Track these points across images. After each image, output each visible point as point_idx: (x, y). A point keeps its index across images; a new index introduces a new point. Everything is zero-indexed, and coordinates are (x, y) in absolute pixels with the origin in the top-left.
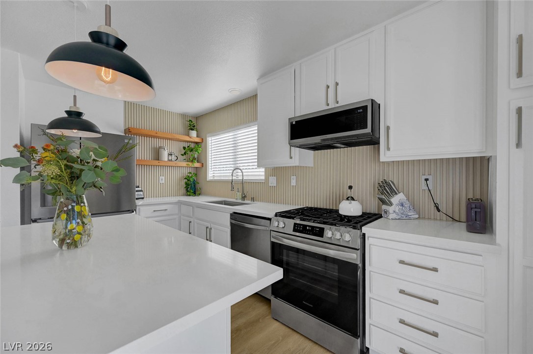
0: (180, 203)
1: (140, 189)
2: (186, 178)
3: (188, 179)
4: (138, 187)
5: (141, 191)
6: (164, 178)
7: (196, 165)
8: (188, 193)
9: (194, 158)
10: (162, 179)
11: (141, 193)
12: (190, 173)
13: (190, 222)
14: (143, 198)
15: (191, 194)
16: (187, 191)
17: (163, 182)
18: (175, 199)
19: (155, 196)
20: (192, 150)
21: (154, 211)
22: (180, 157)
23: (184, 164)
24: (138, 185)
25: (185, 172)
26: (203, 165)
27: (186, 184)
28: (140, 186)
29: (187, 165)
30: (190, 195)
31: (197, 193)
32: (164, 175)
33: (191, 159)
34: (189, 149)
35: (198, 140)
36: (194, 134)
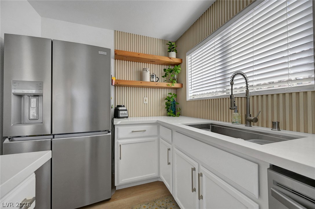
0: (158, 124)
1: (125, 108)
2: (166, 99)
3: (169, 99)
4: (124, 106)
5: (126, 110)
6: (147, 99)
7: (176, 85)
8: (169, 114)
9: (174, 79)
10: (147, 100)
11: (126, 112)
12: (170, 94)
13: (169, 149)
14: (127, 117)
15: (171, 114)
16: (168, 111)
17: (147, 102)
18: (154, 119)
19: (138, 116)
20: (171, 71)
21: (133, 132)
22: (161, 79)
23: (165, 84)
24: (123, 105)
25: (166, 93)
26: (183, 86)
27: (167, 104)
28: (125, 106)
29: (167, 85)
30: (170, 116)
31: (177, 113)
32: (148, 96)
33: (171, 80)
34: (169, 70)
35: (177, 61)
36: (173, 54)
